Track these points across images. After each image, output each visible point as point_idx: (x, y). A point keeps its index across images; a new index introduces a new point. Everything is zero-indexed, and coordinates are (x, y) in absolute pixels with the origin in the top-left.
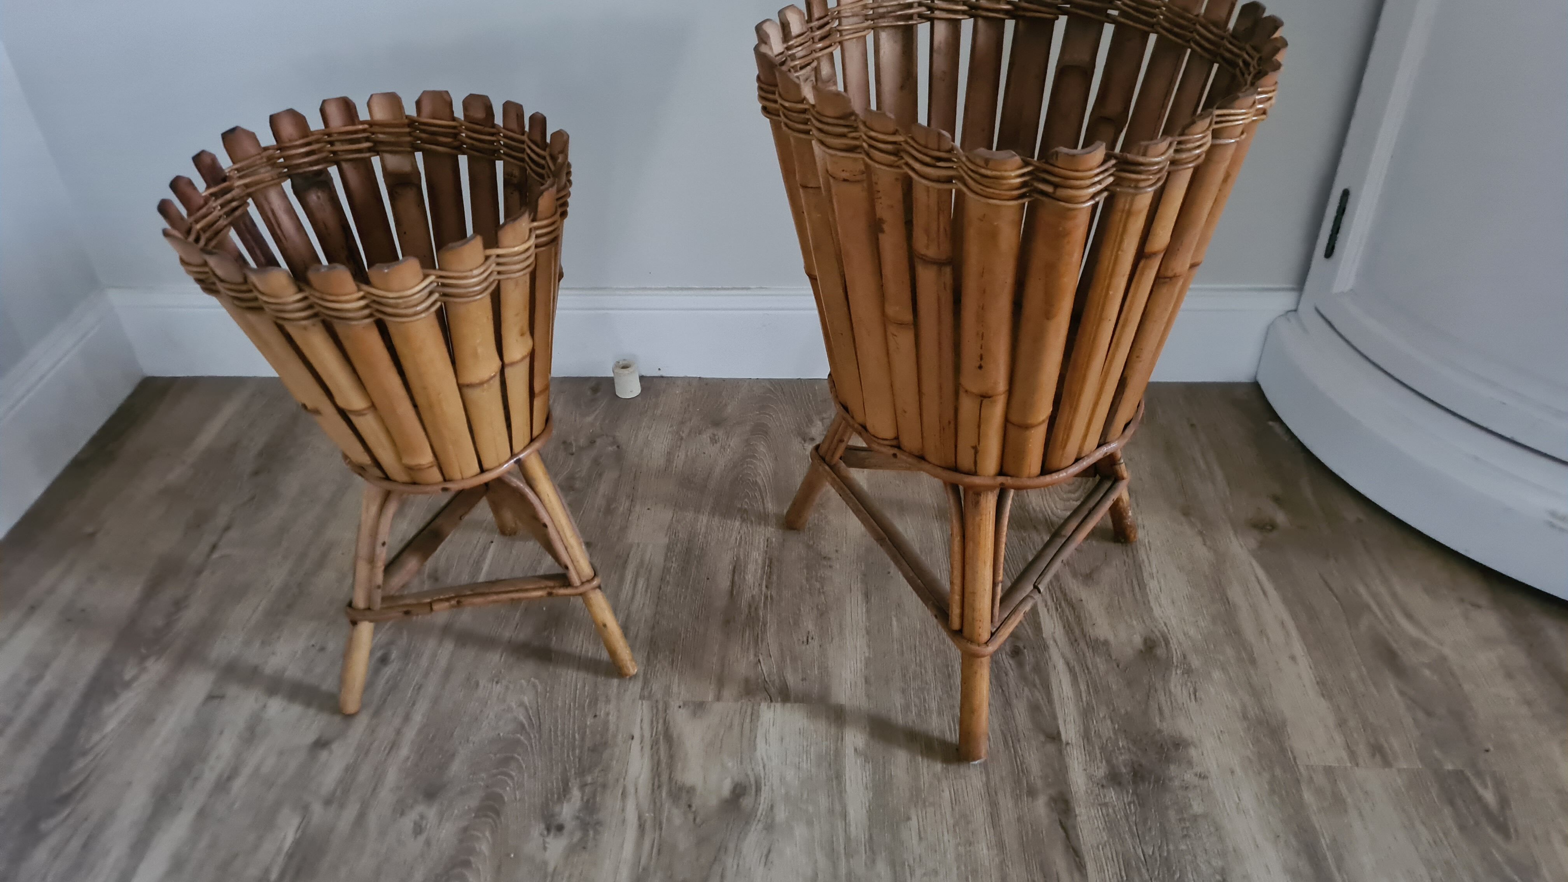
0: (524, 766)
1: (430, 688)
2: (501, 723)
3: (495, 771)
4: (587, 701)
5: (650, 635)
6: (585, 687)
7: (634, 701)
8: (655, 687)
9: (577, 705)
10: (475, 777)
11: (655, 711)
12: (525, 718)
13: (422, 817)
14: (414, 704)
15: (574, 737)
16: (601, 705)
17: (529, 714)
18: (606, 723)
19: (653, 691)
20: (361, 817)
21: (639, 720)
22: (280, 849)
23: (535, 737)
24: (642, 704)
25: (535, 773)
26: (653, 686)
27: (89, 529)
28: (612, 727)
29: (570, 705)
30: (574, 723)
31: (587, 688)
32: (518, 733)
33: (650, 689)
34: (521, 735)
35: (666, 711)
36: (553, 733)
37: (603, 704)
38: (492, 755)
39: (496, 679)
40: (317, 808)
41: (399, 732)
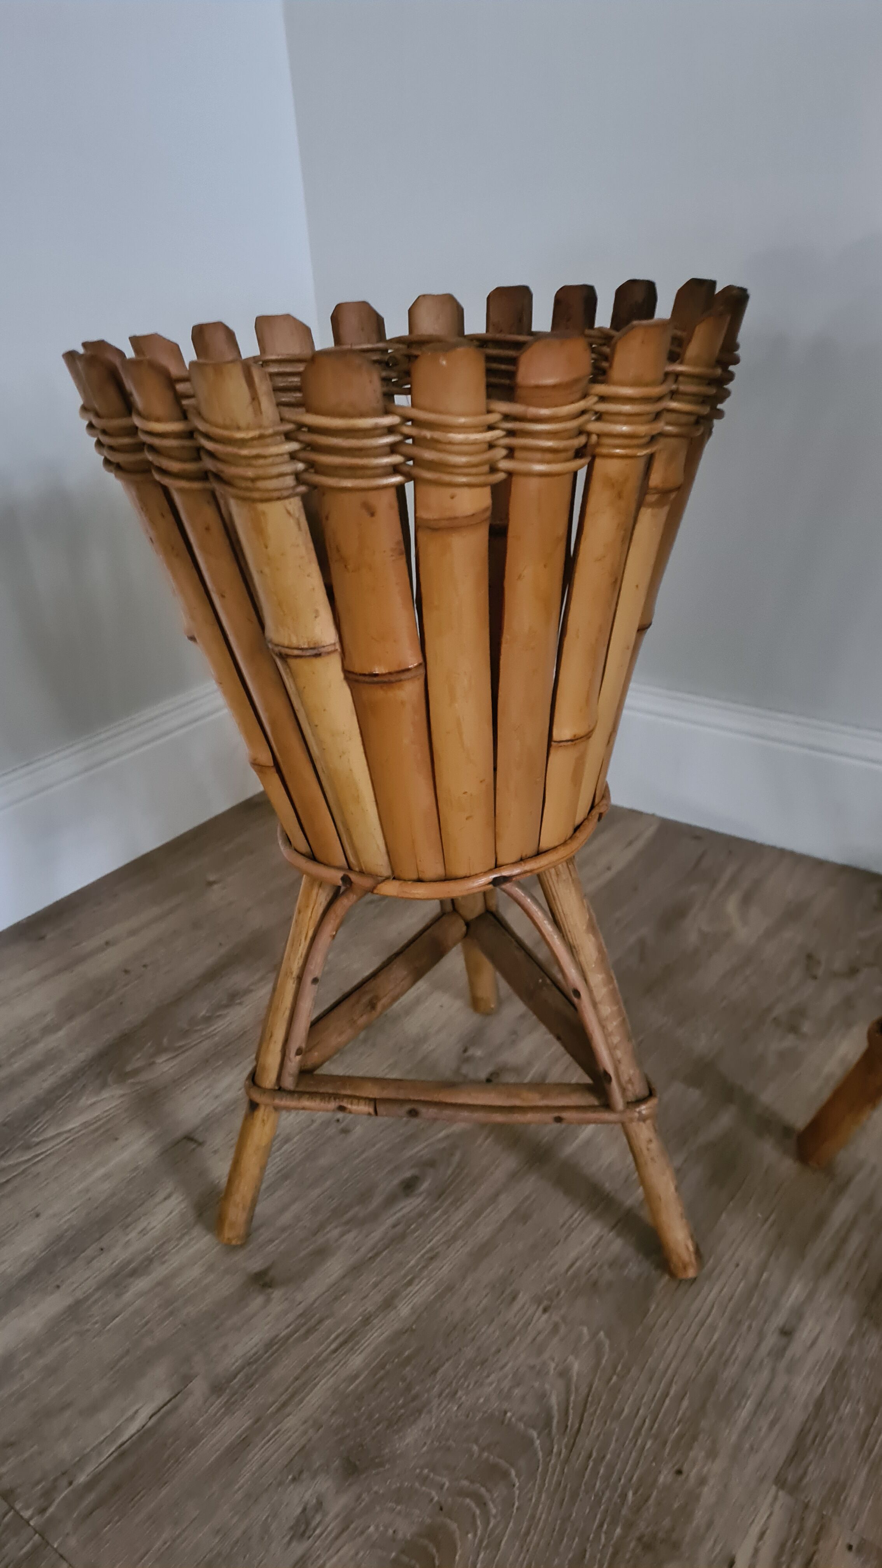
0: (517, 1504)
1: (444, 1269)
2: (517, 1392)
3: (465, 1483)
4: (677, 1430)
5: (839, 1354)
6: (682, 1399)
7: (762, 1479)
8: (814, 1473)
9: (654, 1431)
10: (432, 1475)
11: (795, 1528)
12: (558, 1405)
13: (319, 1505)
14: (410, 1283)
15: (624, 1496)
16: (698, 1453)
17: (568, 1401)
18: (693, 1497)
19: (805, 1481)
20: (243, 1444)
21: (755, 1530)
22: (117, 1432)
23: (560, 1453)
24: (775, 1498)
25: (527, 1533)
26: (811, 1468)
27: (212, 878)
28: (699, 1516)
29: (644, 1421)
30: (636, 1464)
31: (685, 1403)
32: (534, 1427)
33: (800, 1471)
34: (539, 1435)
35: (816, 1542)
36: (591, 1464)
37: (703, 1454)
38: (475, 1448)
39: (545, 1303)
40: (199, 1387)
41: (367, 1320)
